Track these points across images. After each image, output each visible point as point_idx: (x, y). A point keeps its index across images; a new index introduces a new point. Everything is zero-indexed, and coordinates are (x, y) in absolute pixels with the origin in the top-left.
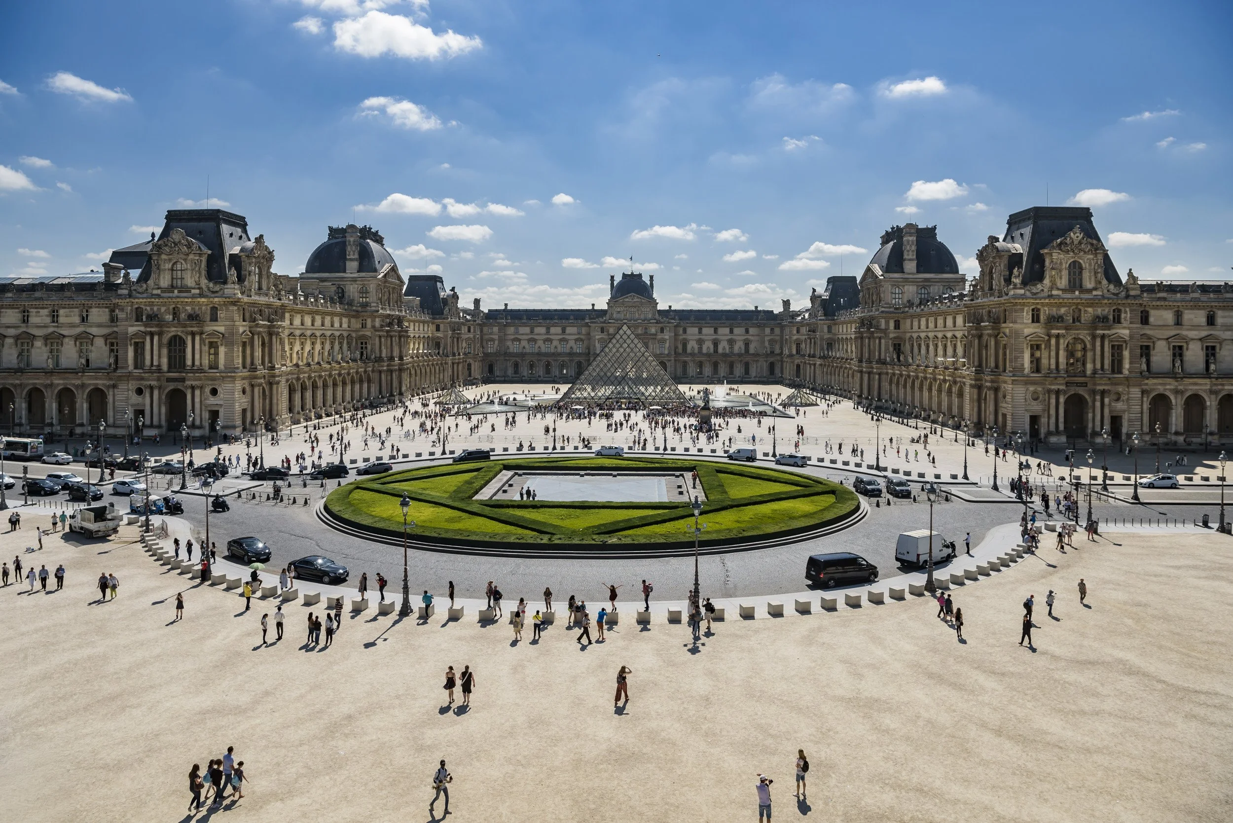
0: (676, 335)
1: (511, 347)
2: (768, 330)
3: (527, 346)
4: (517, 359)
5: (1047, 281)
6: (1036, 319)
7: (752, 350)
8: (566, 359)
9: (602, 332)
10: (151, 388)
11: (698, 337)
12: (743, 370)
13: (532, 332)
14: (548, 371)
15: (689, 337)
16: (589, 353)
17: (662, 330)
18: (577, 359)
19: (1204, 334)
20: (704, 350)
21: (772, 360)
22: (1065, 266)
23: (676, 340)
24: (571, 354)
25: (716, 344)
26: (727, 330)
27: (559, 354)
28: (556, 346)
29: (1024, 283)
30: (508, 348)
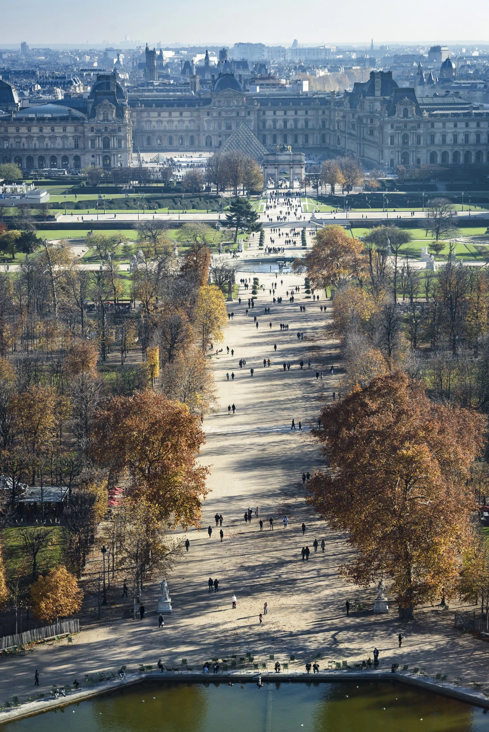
0: (259, 116)
1: (145, 126)
2: (321, 112)
3: (156, 126)
4: (150, 135)
5: (396, 115)
6: (392, 127)
7: (310, 126)
8: (183, 134)
9: (208, 114)
10: (99, 155)
11: (272, 118)
12: (304, 140)
13: (159, 115)
14: (171, 143)
15: (267, 118)
16: (199, 130)
17: (249, 114)
18: (191, 134)
19: (453, 130)
20: (278, 127)
21: (323, 132)
22: (402, 109)
23: (258, 120)
24: (187, 131)
25: (285, 122)
26: (293, 113)
27: (179, 131)
28: (175, 125)
29: (389, 116)
30: (143, 126)
